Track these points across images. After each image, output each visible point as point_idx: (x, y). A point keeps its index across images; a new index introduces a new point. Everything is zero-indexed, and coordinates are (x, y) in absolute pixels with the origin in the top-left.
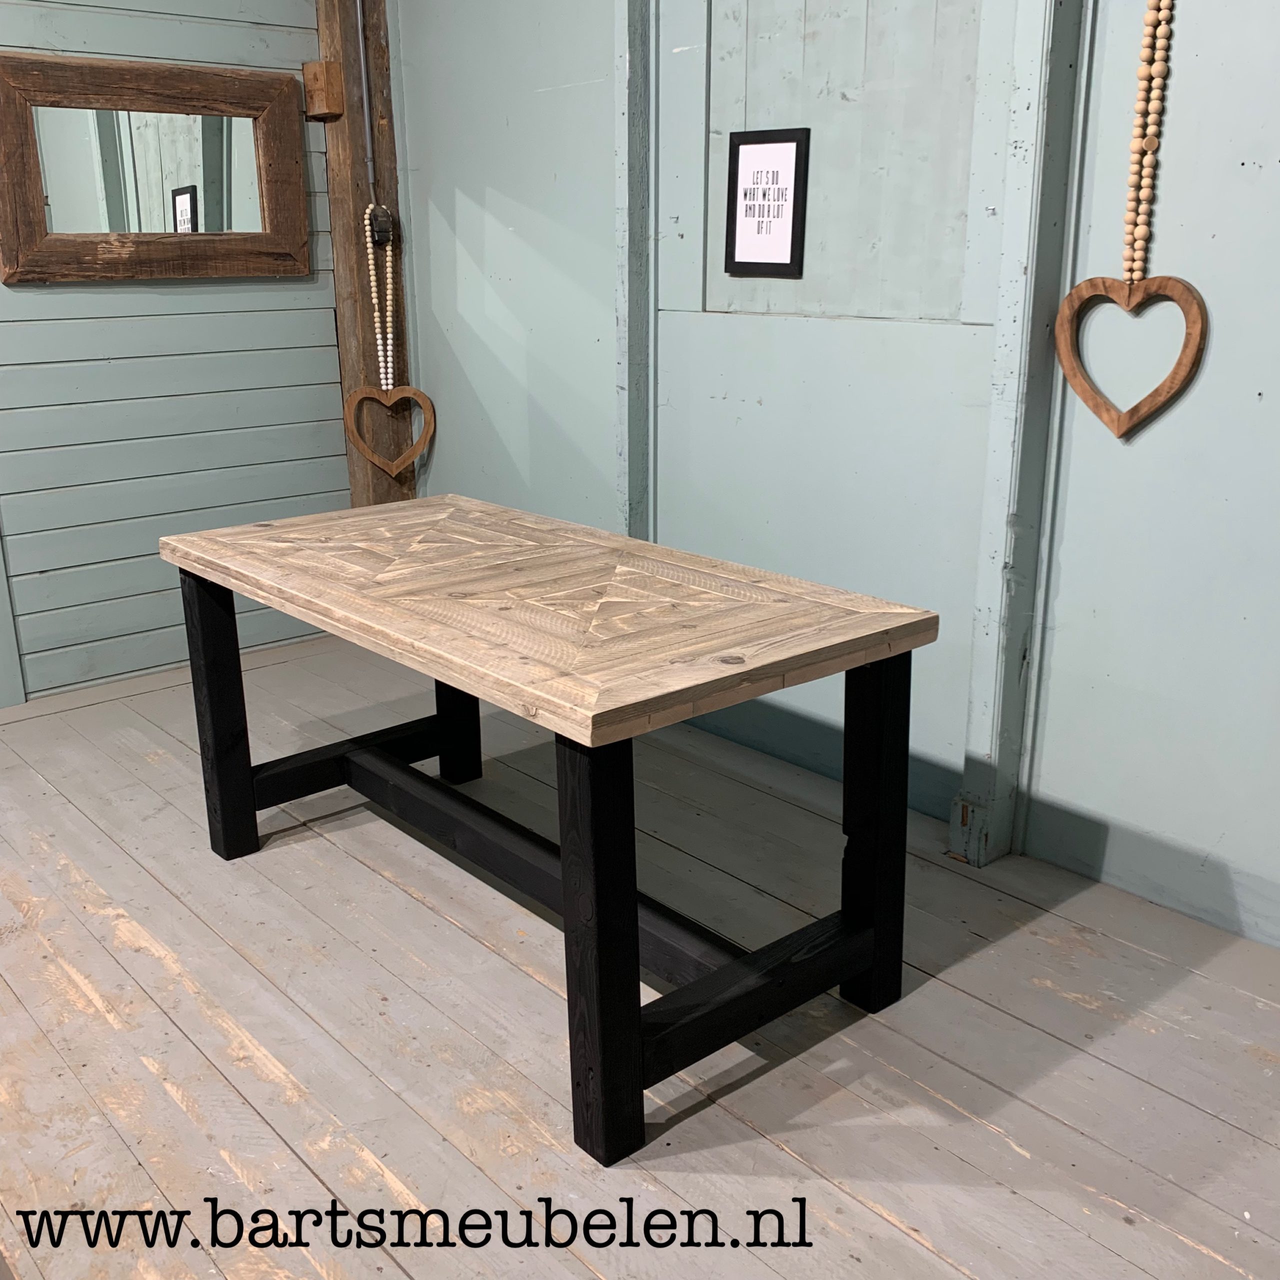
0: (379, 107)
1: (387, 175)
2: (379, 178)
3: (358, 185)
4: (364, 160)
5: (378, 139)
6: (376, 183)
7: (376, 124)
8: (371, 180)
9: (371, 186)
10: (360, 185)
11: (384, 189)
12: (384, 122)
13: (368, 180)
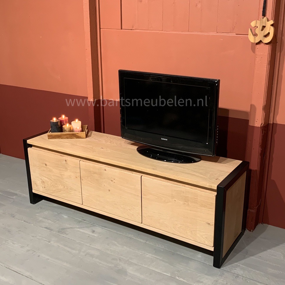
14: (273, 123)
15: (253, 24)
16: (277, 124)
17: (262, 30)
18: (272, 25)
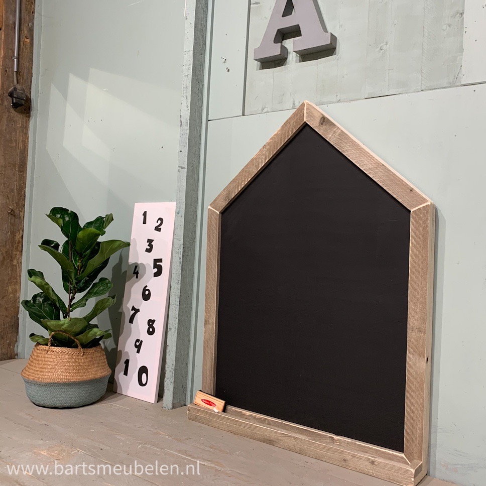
0: (25, 32)
1: (26, 70)
2: (20, 70)
3: (6, 71)
4: (12, 57)
5: (23, 49)
6: (18, 73)
7: (22, 40)
8: (15, 70)
9: (15, 73)
10: (8, 71)
11: (23, 78)
12: (28, 41)
13: (13, 69)
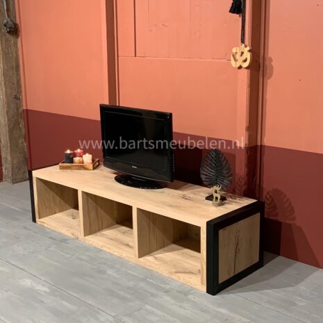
1: (11, 6)
2: (8, 7)
6: (8, 10)
8: (5, 8)
9: (6, 11)
11: (11, 11)
14: (261, 145)
15: (234, 50)
16: (264, 146)
17: (241, 55)
18: (249, 51)
